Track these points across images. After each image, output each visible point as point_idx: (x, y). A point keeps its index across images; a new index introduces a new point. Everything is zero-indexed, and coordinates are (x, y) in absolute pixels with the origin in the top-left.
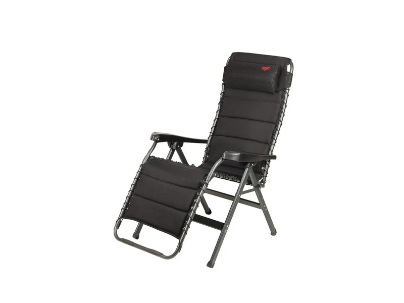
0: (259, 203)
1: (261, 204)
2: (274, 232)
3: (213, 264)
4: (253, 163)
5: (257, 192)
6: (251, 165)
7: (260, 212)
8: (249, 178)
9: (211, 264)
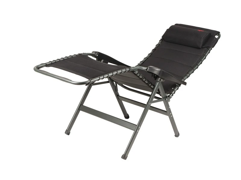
0: (166, 111)
1: (167, 112)
2: (177, 135)
3: (126, 157)
4: (163, 79)
5: (165, 102)
6: (160, 80)
7: (166, 118)
8: (159, 90)
9: (124, 157)
